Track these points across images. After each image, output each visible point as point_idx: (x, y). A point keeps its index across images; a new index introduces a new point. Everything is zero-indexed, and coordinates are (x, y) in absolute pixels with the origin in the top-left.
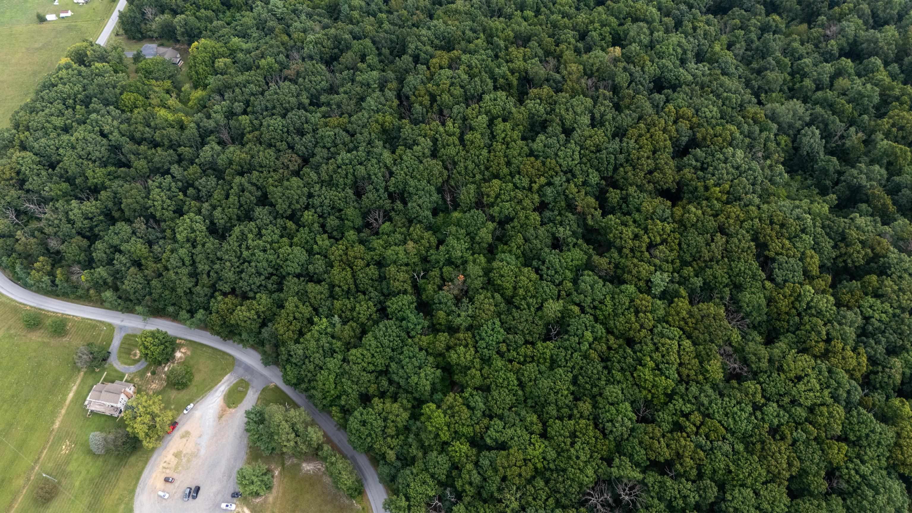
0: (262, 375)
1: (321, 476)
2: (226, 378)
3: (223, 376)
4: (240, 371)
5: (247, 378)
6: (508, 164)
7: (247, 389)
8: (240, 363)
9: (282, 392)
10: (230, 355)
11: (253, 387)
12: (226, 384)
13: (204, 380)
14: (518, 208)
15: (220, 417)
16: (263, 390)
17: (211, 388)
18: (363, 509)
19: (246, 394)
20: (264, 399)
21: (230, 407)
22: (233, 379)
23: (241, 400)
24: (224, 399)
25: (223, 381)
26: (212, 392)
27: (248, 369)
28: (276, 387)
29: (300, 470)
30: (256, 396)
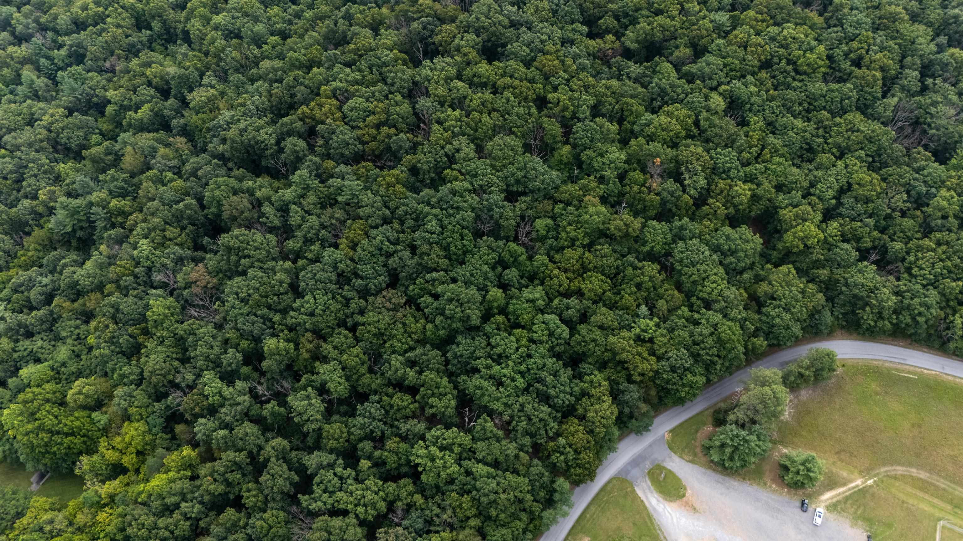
0: (650, 446)
1: (799, 400)
2: (639, 493)
3: (636, 497)
4: (635, 472)
5: (648, 465)
6: (532, 81)
7: (665, 468)
8: (625, 470)
9: (681, 425)
10: (609, 482)
11: (663, 461)
12: (649, 495)
13: (634, 524)
14: (591, 90)
15: (695, 510)
16: (671, 448)
17: (649, 516)
18: (843, 366)
19: (670, 471)
20: (683, 450)
21: (684, 496)
22: (644, 484)
23: (677, 480)
24: (671, 501)
25: (643, 498)
26: (655, 516)
27: (635, 462)
28: (671, 431)
29: (787, 422)
30: (676, 458)
